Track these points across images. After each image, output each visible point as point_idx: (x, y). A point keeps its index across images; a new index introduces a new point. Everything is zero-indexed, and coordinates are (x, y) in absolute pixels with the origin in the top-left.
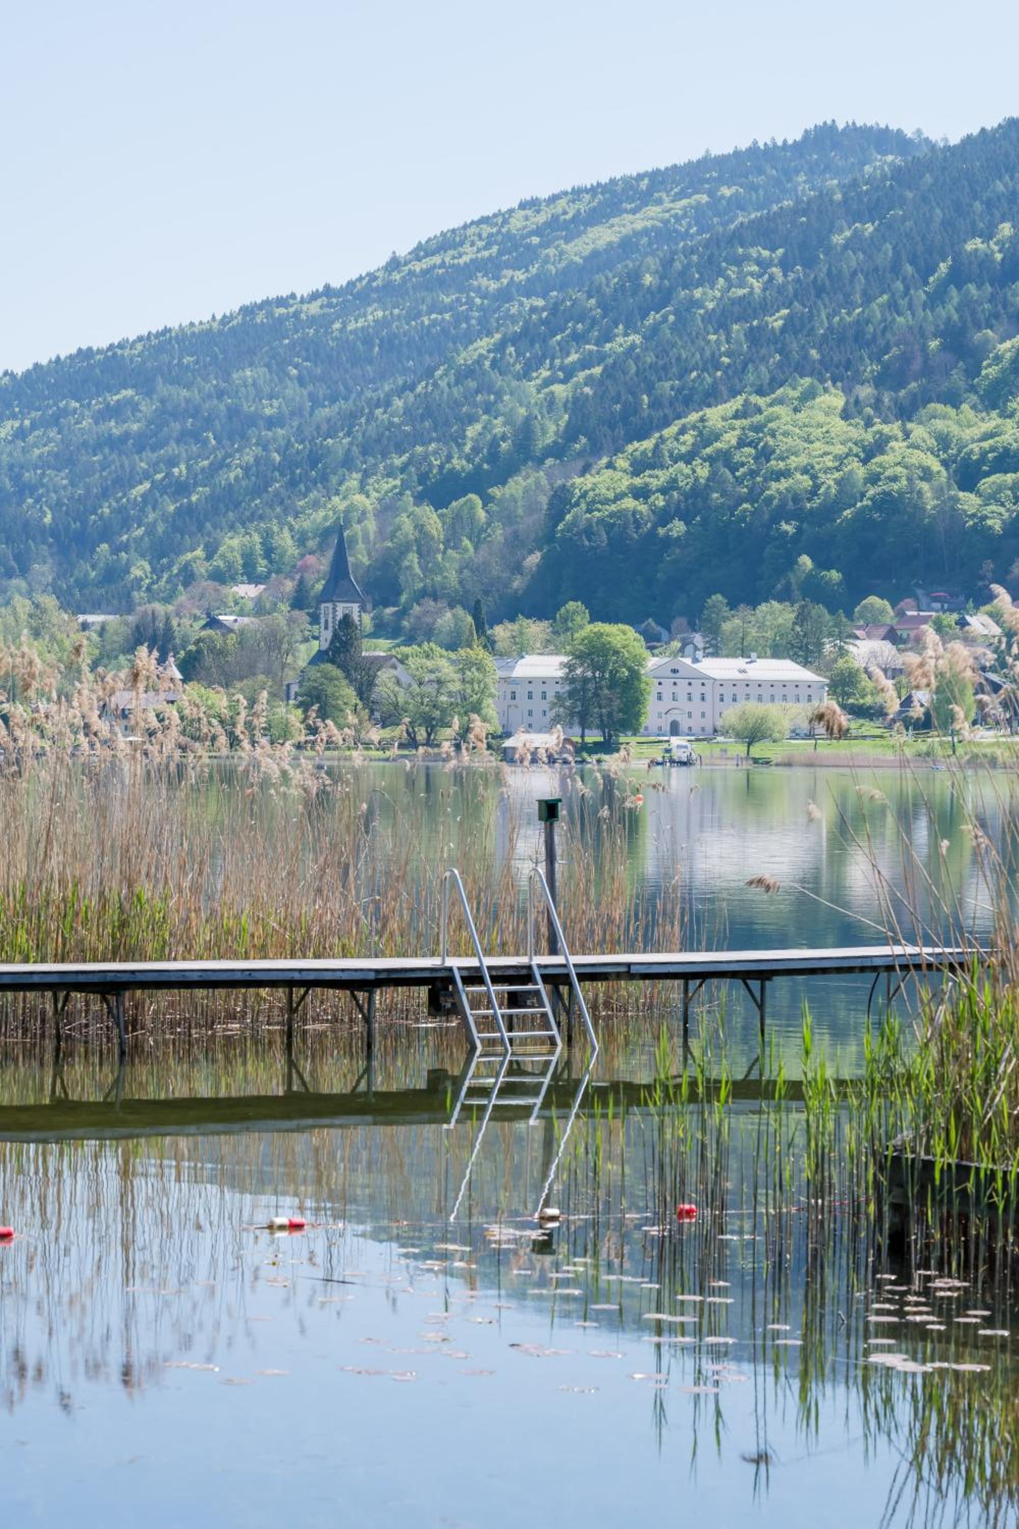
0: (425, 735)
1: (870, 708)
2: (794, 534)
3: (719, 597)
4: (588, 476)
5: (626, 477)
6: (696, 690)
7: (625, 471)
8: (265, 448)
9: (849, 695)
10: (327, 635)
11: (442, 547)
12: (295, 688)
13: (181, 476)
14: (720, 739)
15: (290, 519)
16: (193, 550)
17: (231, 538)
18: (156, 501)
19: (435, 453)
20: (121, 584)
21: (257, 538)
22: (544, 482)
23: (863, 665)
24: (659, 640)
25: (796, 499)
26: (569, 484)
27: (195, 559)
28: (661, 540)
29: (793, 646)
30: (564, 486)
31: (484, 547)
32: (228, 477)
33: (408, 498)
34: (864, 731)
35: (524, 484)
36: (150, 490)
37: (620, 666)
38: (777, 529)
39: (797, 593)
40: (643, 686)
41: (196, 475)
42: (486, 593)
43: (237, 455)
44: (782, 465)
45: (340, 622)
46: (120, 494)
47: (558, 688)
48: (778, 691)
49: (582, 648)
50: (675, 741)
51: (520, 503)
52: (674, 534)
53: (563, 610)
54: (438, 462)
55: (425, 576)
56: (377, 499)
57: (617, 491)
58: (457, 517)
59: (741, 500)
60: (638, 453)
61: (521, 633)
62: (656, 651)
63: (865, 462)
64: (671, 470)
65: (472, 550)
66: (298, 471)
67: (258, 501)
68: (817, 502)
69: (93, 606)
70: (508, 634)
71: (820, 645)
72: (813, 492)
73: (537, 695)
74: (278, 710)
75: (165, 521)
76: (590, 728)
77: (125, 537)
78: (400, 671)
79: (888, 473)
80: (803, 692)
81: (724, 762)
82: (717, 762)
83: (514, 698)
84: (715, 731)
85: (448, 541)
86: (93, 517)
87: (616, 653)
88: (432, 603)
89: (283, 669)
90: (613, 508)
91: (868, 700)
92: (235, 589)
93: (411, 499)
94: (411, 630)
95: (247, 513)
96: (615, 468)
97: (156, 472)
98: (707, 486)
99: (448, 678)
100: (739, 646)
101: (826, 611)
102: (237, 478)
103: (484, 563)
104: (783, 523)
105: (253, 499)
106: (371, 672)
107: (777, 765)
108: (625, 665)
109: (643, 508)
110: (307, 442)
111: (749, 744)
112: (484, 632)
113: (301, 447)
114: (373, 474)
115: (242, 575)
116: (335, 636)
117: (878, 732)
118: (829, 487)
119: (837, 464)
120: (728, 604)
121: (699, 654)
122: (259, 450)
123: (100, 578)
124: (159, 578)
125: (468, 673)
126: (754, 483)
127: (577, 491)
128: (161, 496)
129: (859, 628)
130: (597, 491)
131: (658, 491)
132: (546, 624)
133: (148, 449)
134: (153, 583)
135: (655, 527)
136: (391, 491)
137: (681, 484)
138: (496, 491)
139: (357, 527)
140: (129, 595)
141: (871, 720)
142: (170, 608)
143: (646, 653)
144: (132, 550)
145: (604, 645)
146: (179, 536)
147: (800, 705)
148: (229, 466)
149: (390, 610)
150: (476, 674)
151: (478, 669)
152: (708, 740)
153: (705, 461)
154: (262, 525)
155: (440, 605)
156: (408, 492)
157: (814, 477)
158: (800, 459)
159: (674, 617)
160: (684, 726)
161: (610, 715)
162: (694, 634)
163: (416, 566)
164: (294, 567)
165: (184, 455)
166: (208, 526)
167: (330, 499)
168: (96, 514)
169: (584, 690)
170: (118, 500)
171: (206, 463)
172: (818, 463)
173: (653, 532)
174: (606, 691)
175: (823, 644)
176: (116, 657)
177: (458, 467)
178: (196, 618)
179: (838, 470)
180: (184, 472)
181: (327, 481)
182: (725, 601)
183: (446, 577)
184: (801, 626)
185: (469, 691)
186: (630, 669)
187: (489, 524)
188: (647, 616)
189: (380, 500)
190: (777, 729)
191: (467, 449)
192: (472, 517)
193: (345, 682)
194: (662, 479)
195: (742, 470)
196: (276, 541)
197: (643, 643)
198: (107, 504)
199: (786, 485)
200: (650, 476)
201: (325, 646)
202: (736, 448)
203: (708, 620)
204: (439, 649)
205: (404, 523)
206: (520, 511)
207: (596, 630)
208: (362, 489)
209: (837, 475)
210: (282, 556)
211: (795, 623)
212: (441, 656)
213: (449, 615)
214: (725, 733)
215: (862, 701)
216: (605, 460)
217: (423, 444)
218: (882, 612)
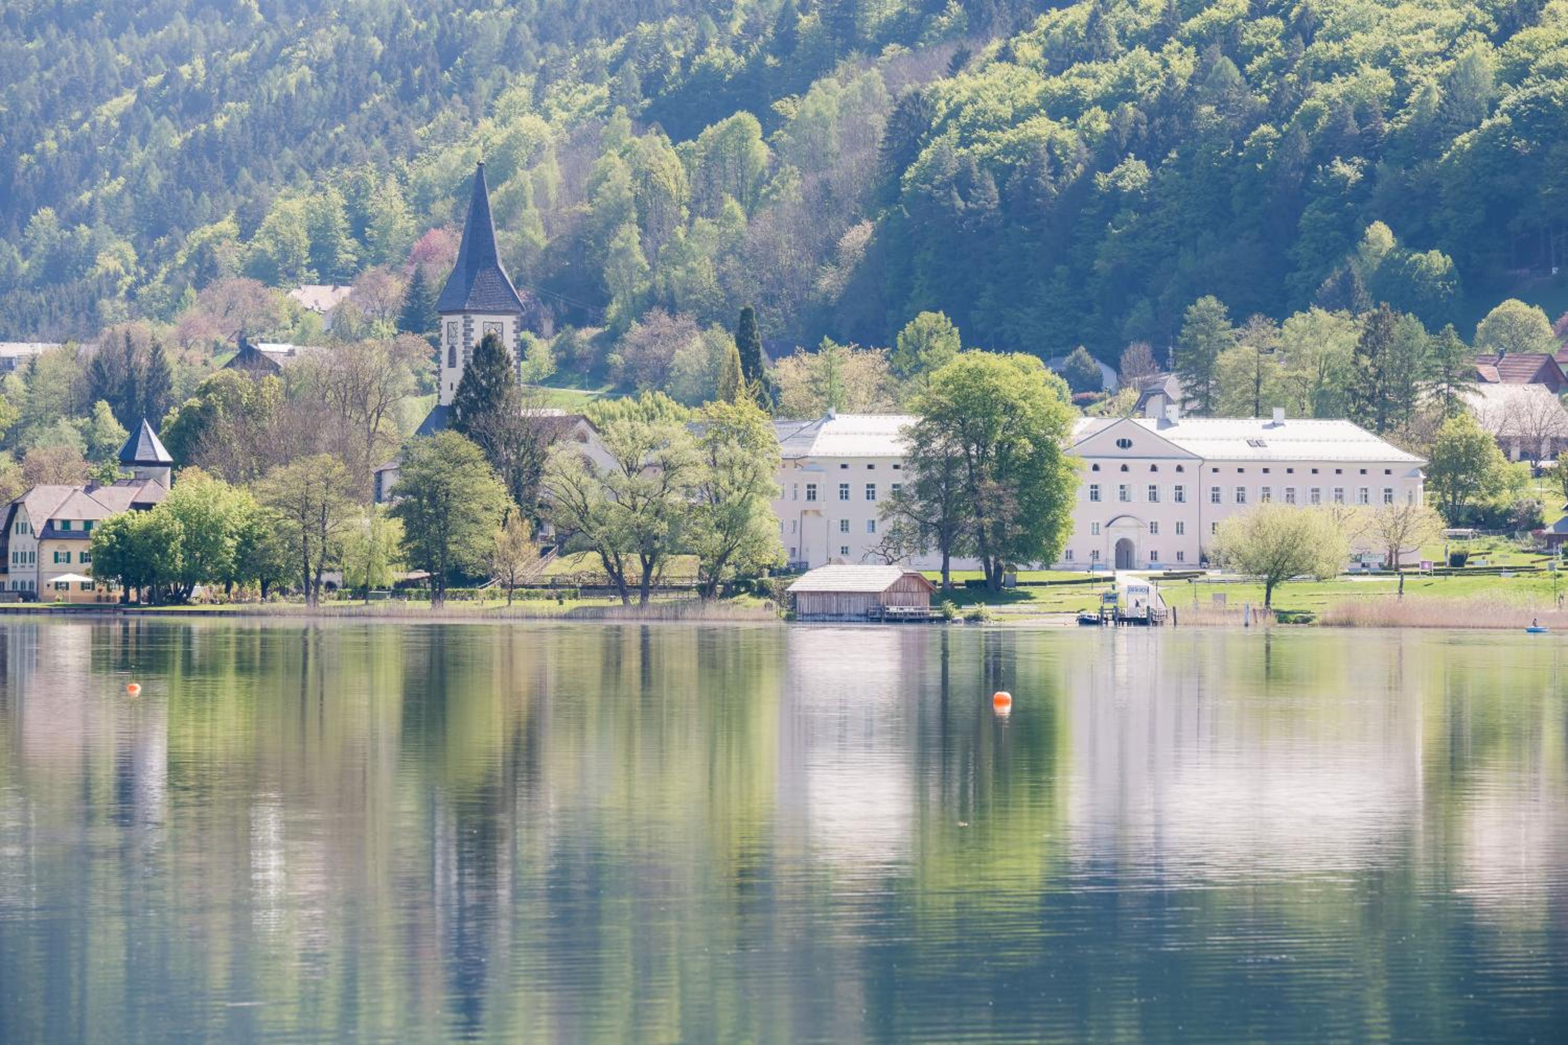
0: (639, 568)
1: (1508, 513)
2: (1358, 182)
3: (1210, 302)
4: (962, 75)
5: (1034, 75)
6: (1166, 481)
7: (1034, 66)
8: (355, 29)
9: (1467, 489)
10: (454, 376)
11: (685, 212)
12: (391, 480)
13: (194, 80)
14: (1213, 574)
15: (400, 161)
16: (214, 219)
17: (288, 197)
18: (147, 127)
19: (675, 35)
20: (77, 284)
21: (336, 197)
22: (880, 88)
23: (1495, 432)
24: (1098, 389)
25: (1362, 115)
26: (925, 92)
27: (219, 238)
28: (1103, 196)
29: (1355, 395)
30: (917, 94)
31: (765, 213)
32: (284, 85)
33: (622, 119)
34: (1497, 558)
35: (842, 92)
36: (136, 107)
37: (1017, 434)
38: (1326, 174)
39: (1363, 295)
40: (1062, 472)
41: (224, 78)
42: (770, 299)
43: (303, 43)
44: (1335, 49)
45: (477, 350)
46: (77, 115)
47: (898, 477)
48: (1327, 482)
49: (943, 398)
50: (1124, 578)
51: (833, 130)
52: (1127, 185)
53: (909, 329)
54: (680, 54)
55: (654, 268)
56: (566, 123)
57: (1019, 105)
58: (714, 156)
59: (1257, 119)
60: (1059, 31)
61: (830, 373)
62: (1092, 409)
63: (1498, 40)
64: (1121, 62)
65: (743, 218)
66: (417, 72)
67: (340, 129)
68: (1404, 120)
69: (23, 326)
70: (805, 374)
71: (1408, 392)
72: (1398, 101)
73: (857, 492)
74: (355, 521)
75: (164, 165)
76: (959, 554)
77: (86, 196)
78: (594, 448)
79: (1545, 61)
80: (1376, 483)
81: (1218, 620)
82: (1209, 619)
83: (812, 496)
84: (1203, 559)
85: (698, 201)
86: (25, 157)
87: (1011, 409)
88: (665, 318)
89: (370, 445)
90: (1010, 135)
91: (1505, 499)
92: (295, 293)
93: (628, 122)
94: (626, 371)
95: (320, 151)
96: (1014, 61)
97: (148, 73)
98: (1190, 91)
99: (685, 458)
100: (1251, 395)
101: (1419, 327)
102: (301, 85)
103: (764, 244)
104: (1337, 162)
105: (333, 125)
106: (538, 450)
107: (1325, 624)
108: (1027, 433)
109: (1068, 136)
110: (434, 17)
111: (1270, 585)
112: (758, 372)
113: (423, 26)
114: (561, 77)
115: (309, 267)
116: (468, 376)
117: (1525, 560)
118: (1428, 91)
119: (1444, 45)
120: (1228, 316)
121: (1173, 411)
122: (343, 33)
123: (39, 274)
124: (152, 273)
125: (721, 447)
126: (1280, 85)
127: (942, 103)
128: (157, 118)
129: (1485, 360)
130: (981, 104)
131: (1096, 102)
132: (877, 354)
133: (132, 27)
134: (139, 283)
135: (1090, 172)
136: (591, 108)
137: (1140, 89)
138: (785, 106)
139: (524, 176)
140: (93, 302)
141: (1511, 537)
142: (168, 331)
143: (1069, 410)
144: (101, 220)
145: (986, 393)
146: (189, 193)
147: (1371, 508)
148: (286, 62)
149: (587, 333)
150: (738, 449)
151: (741, 441)
152: (1189, 577)
153: (1187, 43)
154: (347, 172)
155: (681, 322)
156: (621, 109)
157: (1398, 72)
158: (1371, 37)
159: (1127, 344)
160: (1141, 552)
161: (998, 529)
162: (1165, 376)
163: (637, 248)
164: (407, 252)
165: (201, 41)
166: (246, 174)
167: (475, 123)
168: (32, 152)
169: (949, 480)
170: (74, 127)
171: (243, 56)
172: (1407, 45)
173: (1086, 183)
174: (991, 483)
175: (1415, 391)
176: (54, 422)
177: (718, 62)
178: (217, 349)
179: (1445, 58)
180: (202, 74)
181: (472, 90)
182: (1224, 309)
183: (692, 271)
184: (1372, 355)
185: (725, 483)
186: (1037, 441)
187: (774, 167)
188: (1075, 342)
189: (570, 125)
190: (1323, 554)
191: (736, 27)
192: (743, 159)
193: (485, 467)
194: (1105, 80)
195: (1258, 61)
196: (373, 204)
197: (1067, 393)
198: (52, 134)
199: (1342, 88)
200: (1081, 75)
201: (448, 398)
202: (1247, 19)
203: (1189, 346)
204: (673, 404)
205: (614, 166)
206: (834, 145)
207: (970, 364)
208: (537, 104)
209: (1443, 67)
210: (384, 232)
211: (1358, 351)
212: (678, 418)
213: (698, 342)
214: (1223, 563)
215: (1491, 501)
216: (995, 45)
217: (652, 19)
218: (1531, 330)
